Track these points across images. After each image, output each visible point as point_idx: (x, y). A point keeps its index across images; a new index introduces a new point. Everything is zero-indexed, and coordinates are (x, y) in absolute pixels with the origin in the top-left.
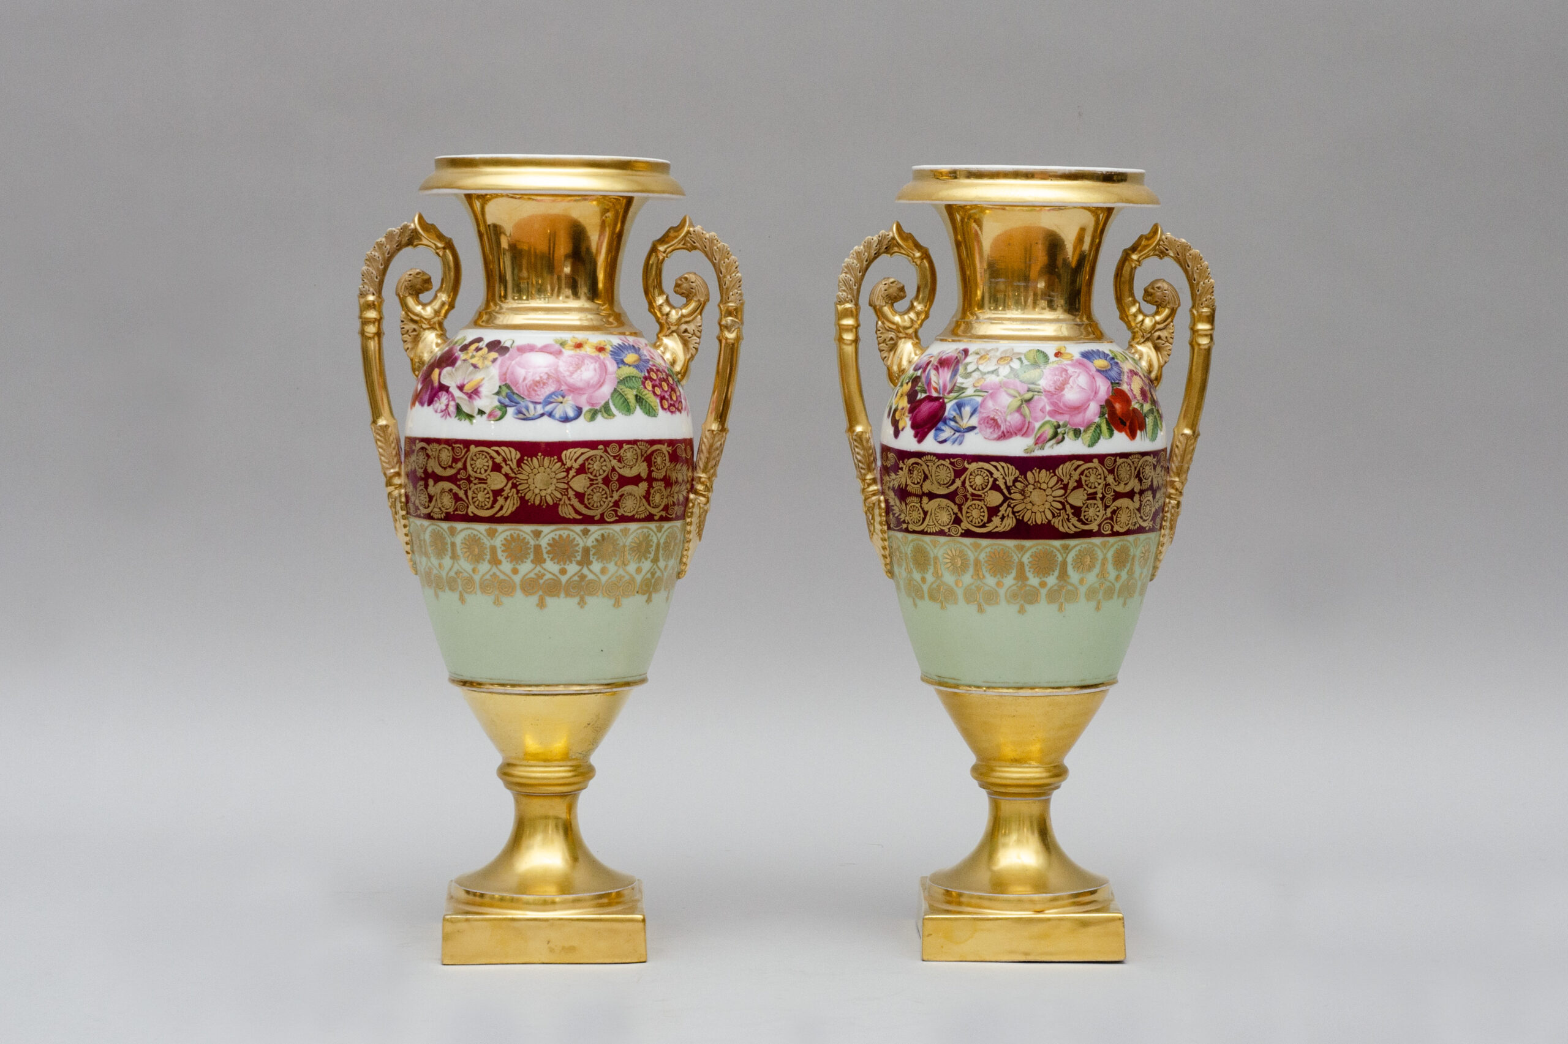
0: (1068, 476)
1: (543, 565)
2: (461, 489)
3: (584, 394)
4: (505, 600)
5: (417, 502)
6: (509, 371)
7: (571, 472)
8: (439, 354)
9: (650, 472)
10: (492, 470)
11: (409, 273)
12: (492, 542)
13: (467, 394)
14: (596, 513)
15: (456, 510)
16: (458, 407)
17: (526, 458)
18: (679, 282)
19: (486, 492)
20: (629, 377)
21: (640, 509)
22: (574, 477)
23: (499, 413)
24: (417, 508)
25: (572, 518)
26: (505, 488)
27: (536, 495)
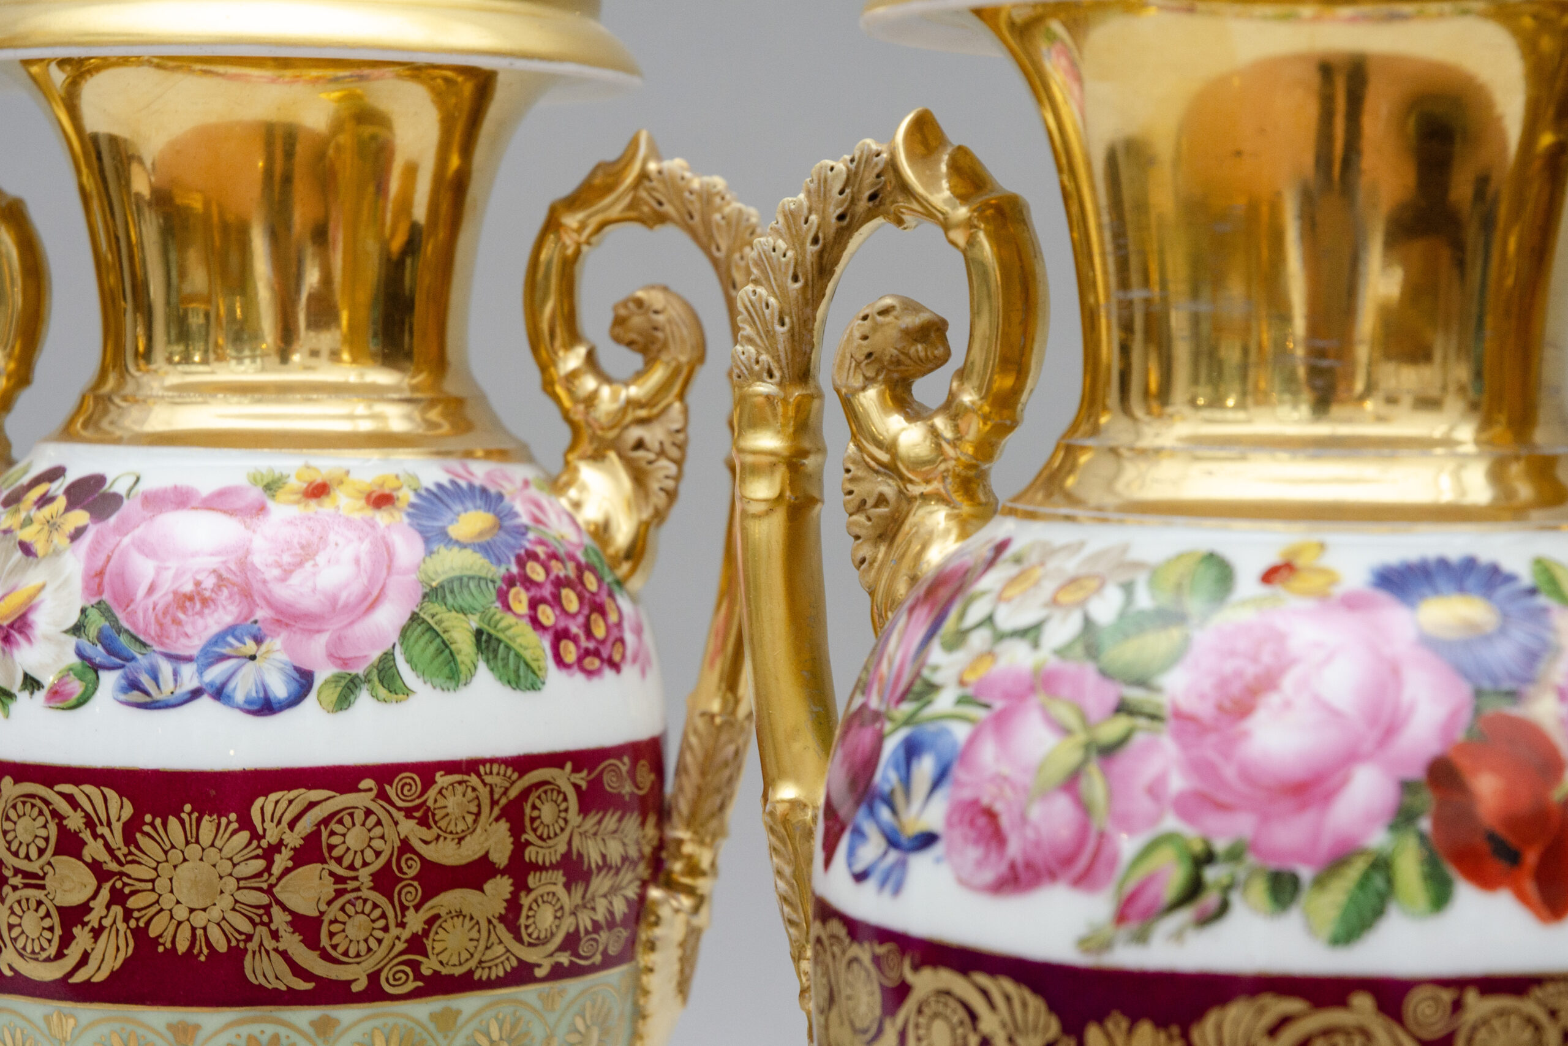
3: (319, 631)
6: (113, 564)
7: (277, 857)
9: (520, 847)
10: (56, 853)
14: (357, 975)
17: (148, 818)
18: (623, 312)
19: (42, 911)
20: (461, 579)
21: (489, 955)
22: (287, 871)
23: (76, 687)
25: (284, 988)
26: (92, 904)
27: (179, 923)
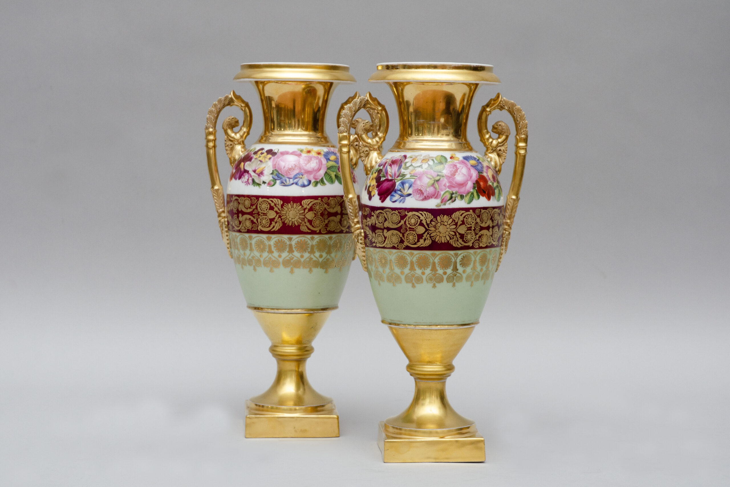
0: (458, 219)
1: (293, 253)
2: (255, 218)
3: (312, 174)
4: (275, 269)
5: (234, 225)
6: (277, 163)
7: (306, 210)
8: (243, 156)
9: (342, 210)
10: (270, 209)
11: (228, 118)
12: (269, 243)
13: (257, 174)
14: (317, 230)
15: (252, 228)
16: (253, 181)
17: (285, 204)
19: (266, 219)
20: (332, 166)
21: (337, 228)
22: (307, 212)
23: (272, 183)
24: (233, 227)
25: (306, 232)
26: (275, 218)
27: (290, 221)
